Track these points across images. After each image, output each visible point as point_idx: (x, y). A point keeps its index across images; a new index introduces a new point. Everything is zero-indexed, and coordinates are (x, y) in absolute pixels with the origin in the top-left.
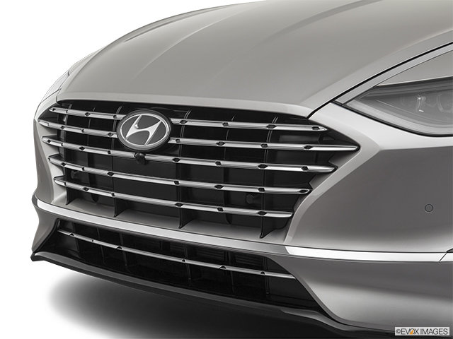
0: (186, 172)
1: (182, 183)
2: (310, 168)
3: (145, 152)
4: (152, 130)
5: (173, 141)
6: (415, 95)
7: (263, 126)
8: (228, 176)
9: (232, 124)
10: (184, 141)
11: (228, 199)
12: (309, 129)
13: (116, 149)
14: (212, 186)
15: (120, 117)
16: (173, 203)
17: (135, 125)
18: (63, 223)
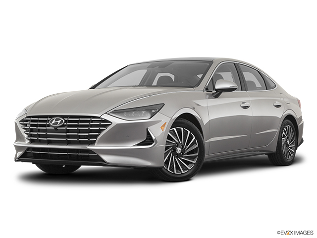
0: (68, 131)
1: (68, 134)
2: (101, 128)
3: (57, 127)
4: (59, 122)
5: (65, 124)
6: (124, 112)
7: (89, 119)
8: (80, 131)
9: (81, 119)
10: (68, 124)
11: (80, 137)
12: (100, 119)
13: (48, 127)
14: (76, 134)
15: (49, 119)
16: (65, 139)
17: (54, 120)
18: (29, 149)
